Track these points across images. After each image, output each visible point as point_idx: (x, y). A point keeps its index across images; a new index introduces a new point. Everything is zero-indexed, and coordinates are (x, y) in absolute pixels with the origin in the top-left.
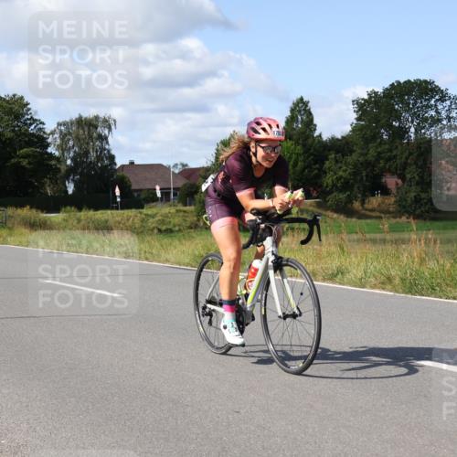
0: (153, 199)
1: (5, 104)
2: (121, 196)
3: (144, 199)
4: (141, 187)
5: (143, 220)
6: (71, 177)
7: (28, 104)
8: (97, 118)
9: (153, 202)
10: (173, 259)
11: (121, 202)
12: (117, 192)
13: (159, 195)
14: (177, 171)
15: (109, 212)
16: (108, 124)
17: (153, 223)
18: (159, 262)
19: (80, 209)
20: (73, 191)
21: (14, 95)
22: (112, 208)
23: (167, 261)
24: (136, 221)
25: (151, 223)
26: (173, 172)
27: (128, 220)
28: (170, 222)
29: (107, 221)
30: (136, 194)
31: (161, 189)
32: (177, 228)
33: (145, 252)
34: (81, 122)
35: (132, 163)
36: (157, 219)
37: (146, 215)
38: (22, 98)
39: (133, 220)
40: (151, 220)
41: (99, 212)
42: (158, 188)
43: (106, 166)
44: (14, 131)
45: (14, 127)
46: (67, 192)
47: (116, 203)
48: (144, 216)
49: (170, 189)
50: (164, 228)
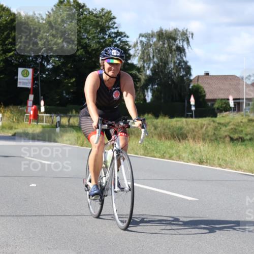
0: (226, 108)
1: (92, 17)
2: (196, 105)
3: (218, 109)
4: (215, 97)
5: (216, 129)
6: (150, 86)
7: (114, 18)
8: (176, 31)
9: (226, 111)
10: (245, 167)
11: (195, 111)
12: (192, 101)
13: (232, 104)
14: (249, 82)
15: (184, 120)
16: (185, 37)
17: (225, 131)
18: (232, 169)
19: (157, 116)
20: (151, 100)
21: (103, 10)
22: (187, 116)
23: (240, 168)
24: (209, 128)
25: (224, 131)
26: (246, 83)
27: (202, 128)
28: (242, 131)
29: (181, 128)
30: (209, 104)
31: (234, 99)
32: (248, 137)
33: (219, 159)
34: (161, 35)
35: (207, 74)
36: (229, 127)
37: (219, 123)
38: (109, 13)
39: (207, 128)
40: (224, 128)
41: (175, 120)
42: (231, 98)
43: (183, 76)
44: (99, 42)
45: (100, 39)
46: (145, 100)
47: (191, 111)
48: (217, 125)
49: (243, 99)
50: (236, 136)
